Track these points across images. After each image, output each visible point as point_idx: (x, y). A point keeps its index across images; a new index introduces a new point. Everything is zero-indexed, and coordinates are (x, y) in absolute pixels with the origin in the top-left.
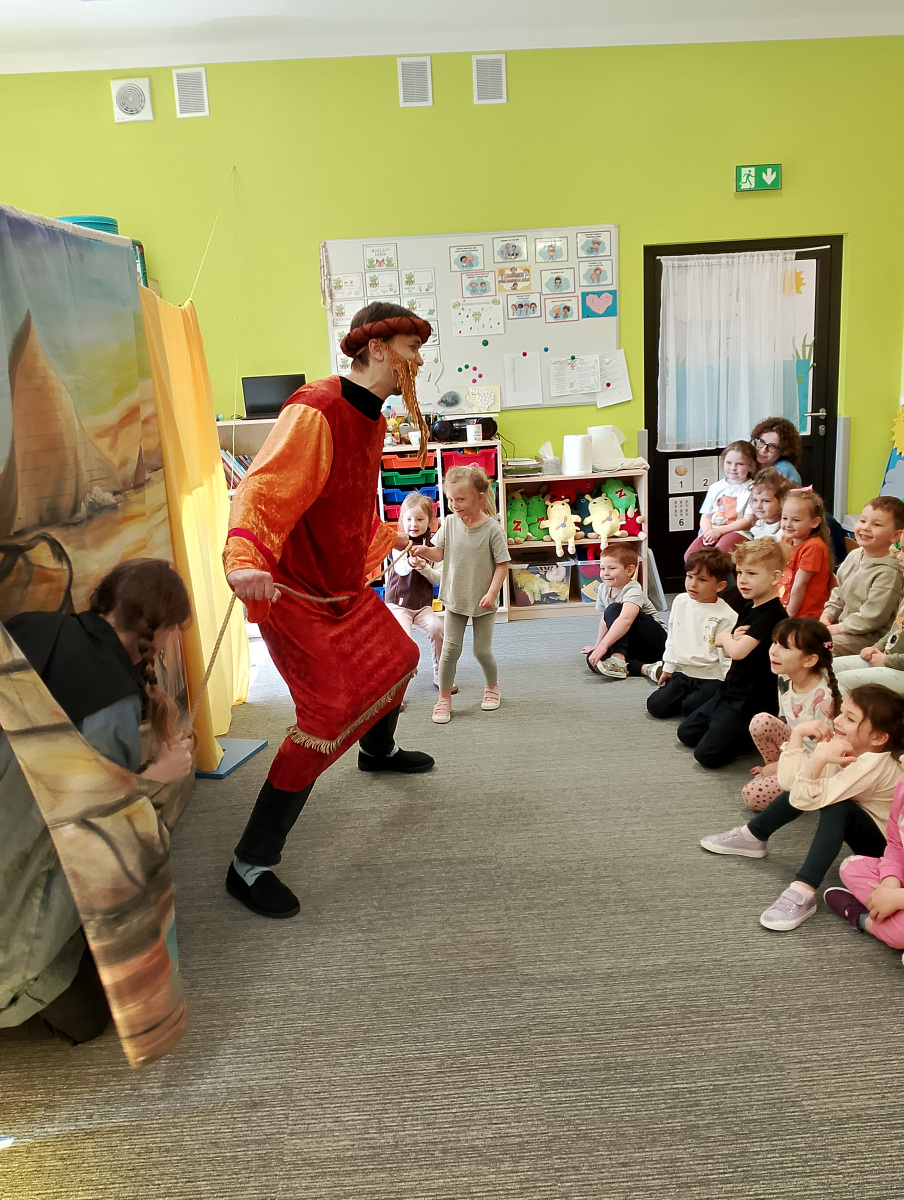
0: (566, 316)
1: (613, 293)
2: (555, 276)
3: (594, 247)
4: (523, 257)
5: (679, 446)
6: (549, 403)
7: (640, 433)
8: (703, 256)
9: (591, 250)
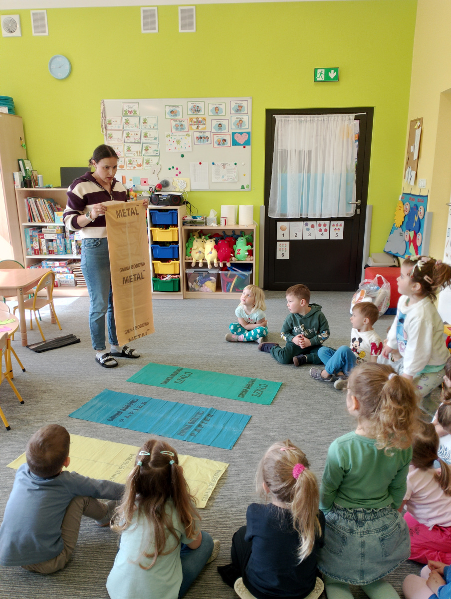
0: (224, 144)
1: (249, 133)
2: (219, 123)
3: (239, 109)
4: (202, 112)
5: (282, 215)
6: (212, 188)
7: (261, 207)
8: (297, 115)
9: (237, 110)
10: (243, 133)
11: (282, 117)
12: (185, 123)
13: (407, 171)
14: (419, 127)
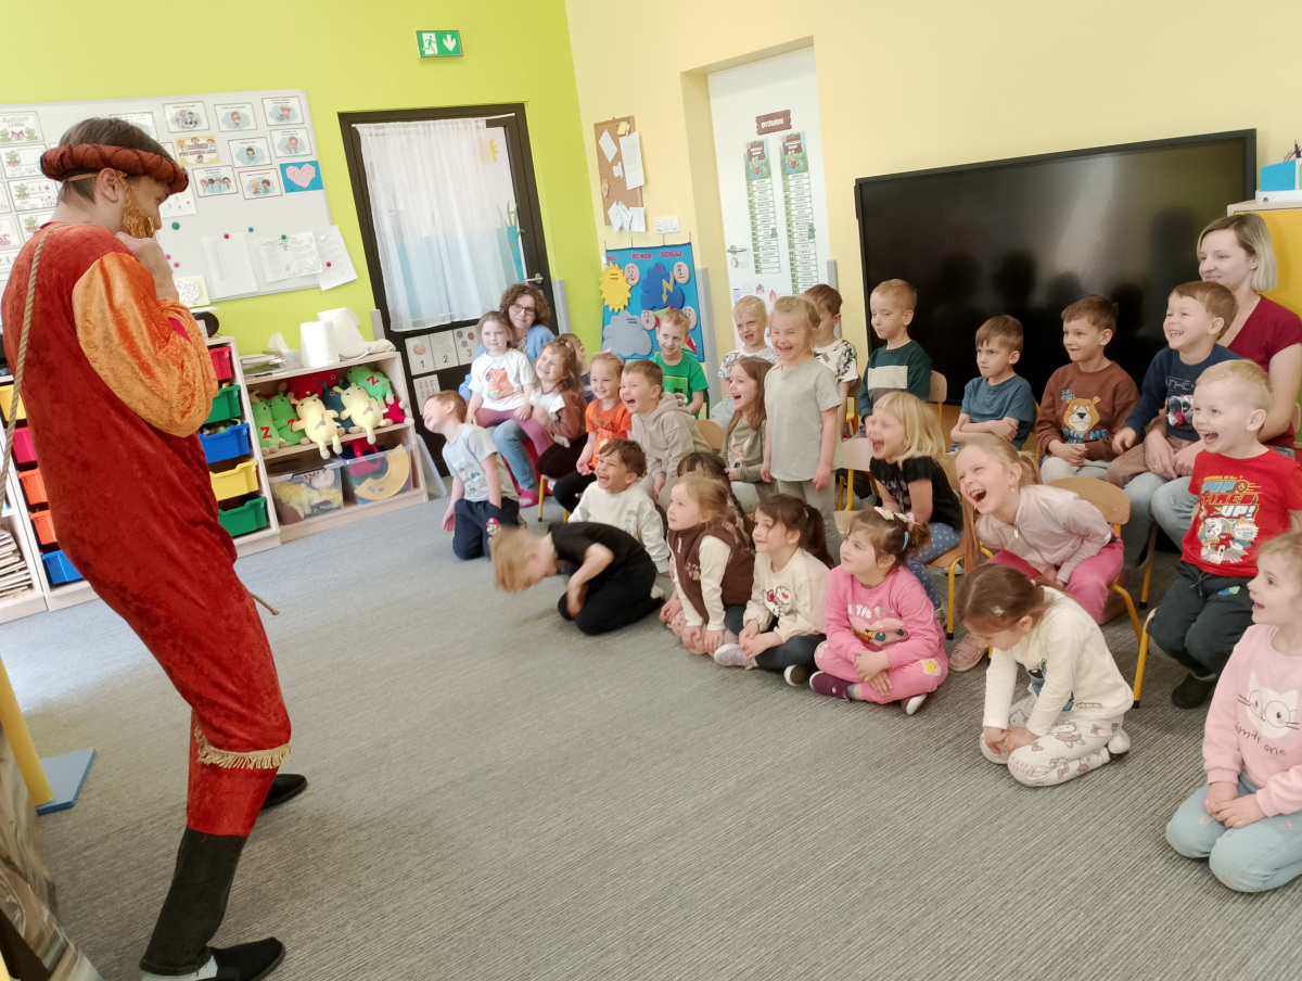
0: (266, 191)
1: (315, 164)
2: (247, 146)
3: (285, 114)
4: (204, 125)
5: (414, 324)
6: (265, 289)
7: (372, 313)
8: (398, 123)
9: (281, 118)
10: (304, 163)
11: (370, 128)
13: (610, 212)
14: (629, 133)
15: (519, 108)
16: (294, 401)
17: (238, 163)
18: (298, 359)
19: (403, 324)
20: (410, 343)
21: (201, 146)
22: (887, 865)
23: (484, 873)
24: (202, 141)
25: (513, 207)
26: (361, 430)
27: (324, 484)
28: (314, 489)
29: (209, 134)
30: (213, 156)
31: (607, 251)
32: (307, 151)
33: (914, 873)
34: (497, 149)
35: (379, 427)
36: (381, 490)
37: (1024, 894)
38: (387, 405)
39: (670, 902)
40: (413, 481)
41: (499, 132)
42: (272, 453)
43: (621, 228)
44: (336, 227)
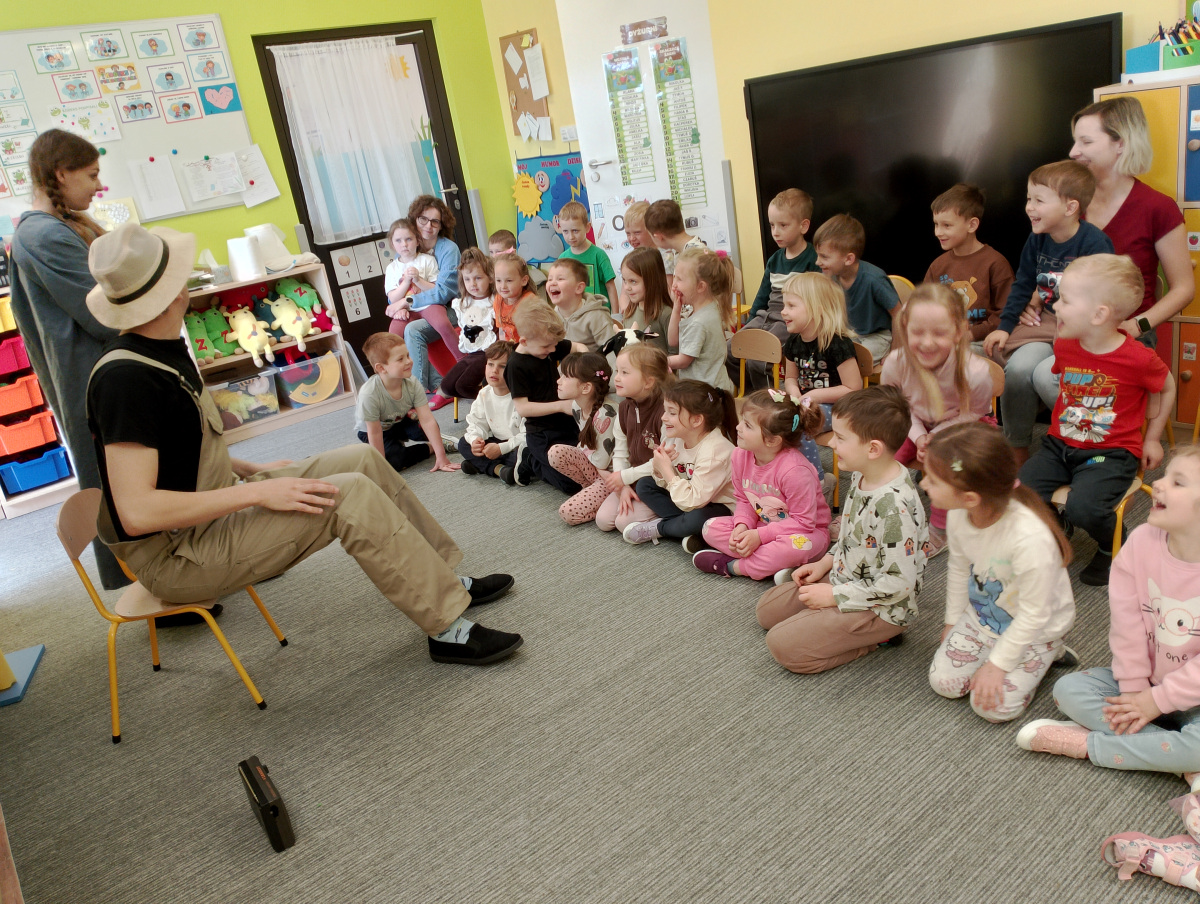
0: (187, 114)
1: (232, 86)
2: (165, 71)
3: (200, 39)
4: (122, 53)
5: (337, 237)
6: (193, 209)
7: (296, 228)
8: (311, 44)
9: (197, 43)
10: (221, 86)
11: (284, 49)
12: (89, 79)
13: (520, 123)
14: (533, 45)
15: (427, 25)
16: (226, 314)
17: (158, 89)
18: (228, 273)
19: (326, 238)
20: (335, 255)
21: (121, 73)
22: (771, 726)
23: (399, 748)
24: (122, 69)
25: (427, 121)
26: (292, 339)
27: (260, 390)
28: (251, 395)
29: (128, 61)
30: (134, 82)
31: (518, 160)
32: (224, 74)
33: (797, 732)
34: (408, 66)
35: (309, 336)
36: (314, 394)
37: (899, 749)
38: (315, 314)
39: (569, 769)
40: (344, 385)
41: (409, 50)
42: (208, 363)
43: (530, 138)
44: (256, 146)
